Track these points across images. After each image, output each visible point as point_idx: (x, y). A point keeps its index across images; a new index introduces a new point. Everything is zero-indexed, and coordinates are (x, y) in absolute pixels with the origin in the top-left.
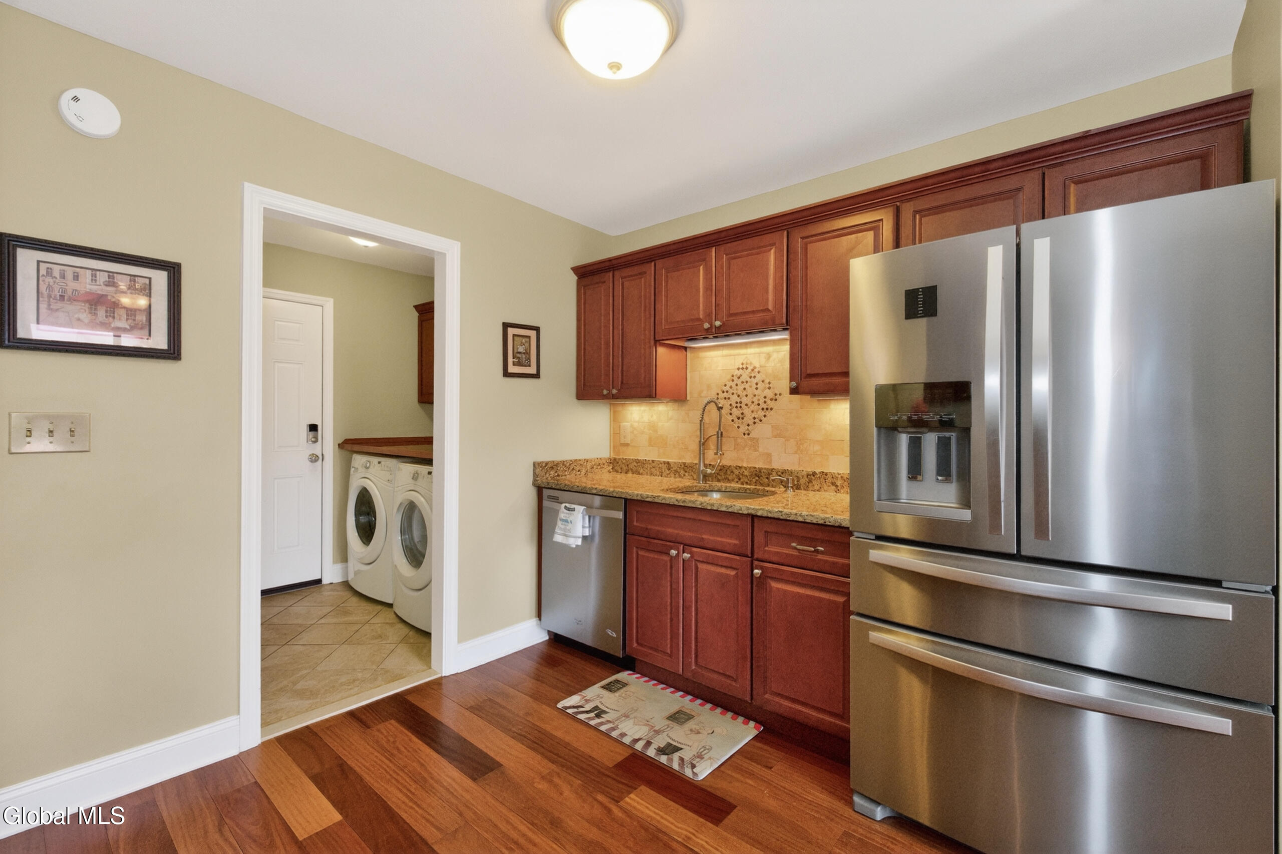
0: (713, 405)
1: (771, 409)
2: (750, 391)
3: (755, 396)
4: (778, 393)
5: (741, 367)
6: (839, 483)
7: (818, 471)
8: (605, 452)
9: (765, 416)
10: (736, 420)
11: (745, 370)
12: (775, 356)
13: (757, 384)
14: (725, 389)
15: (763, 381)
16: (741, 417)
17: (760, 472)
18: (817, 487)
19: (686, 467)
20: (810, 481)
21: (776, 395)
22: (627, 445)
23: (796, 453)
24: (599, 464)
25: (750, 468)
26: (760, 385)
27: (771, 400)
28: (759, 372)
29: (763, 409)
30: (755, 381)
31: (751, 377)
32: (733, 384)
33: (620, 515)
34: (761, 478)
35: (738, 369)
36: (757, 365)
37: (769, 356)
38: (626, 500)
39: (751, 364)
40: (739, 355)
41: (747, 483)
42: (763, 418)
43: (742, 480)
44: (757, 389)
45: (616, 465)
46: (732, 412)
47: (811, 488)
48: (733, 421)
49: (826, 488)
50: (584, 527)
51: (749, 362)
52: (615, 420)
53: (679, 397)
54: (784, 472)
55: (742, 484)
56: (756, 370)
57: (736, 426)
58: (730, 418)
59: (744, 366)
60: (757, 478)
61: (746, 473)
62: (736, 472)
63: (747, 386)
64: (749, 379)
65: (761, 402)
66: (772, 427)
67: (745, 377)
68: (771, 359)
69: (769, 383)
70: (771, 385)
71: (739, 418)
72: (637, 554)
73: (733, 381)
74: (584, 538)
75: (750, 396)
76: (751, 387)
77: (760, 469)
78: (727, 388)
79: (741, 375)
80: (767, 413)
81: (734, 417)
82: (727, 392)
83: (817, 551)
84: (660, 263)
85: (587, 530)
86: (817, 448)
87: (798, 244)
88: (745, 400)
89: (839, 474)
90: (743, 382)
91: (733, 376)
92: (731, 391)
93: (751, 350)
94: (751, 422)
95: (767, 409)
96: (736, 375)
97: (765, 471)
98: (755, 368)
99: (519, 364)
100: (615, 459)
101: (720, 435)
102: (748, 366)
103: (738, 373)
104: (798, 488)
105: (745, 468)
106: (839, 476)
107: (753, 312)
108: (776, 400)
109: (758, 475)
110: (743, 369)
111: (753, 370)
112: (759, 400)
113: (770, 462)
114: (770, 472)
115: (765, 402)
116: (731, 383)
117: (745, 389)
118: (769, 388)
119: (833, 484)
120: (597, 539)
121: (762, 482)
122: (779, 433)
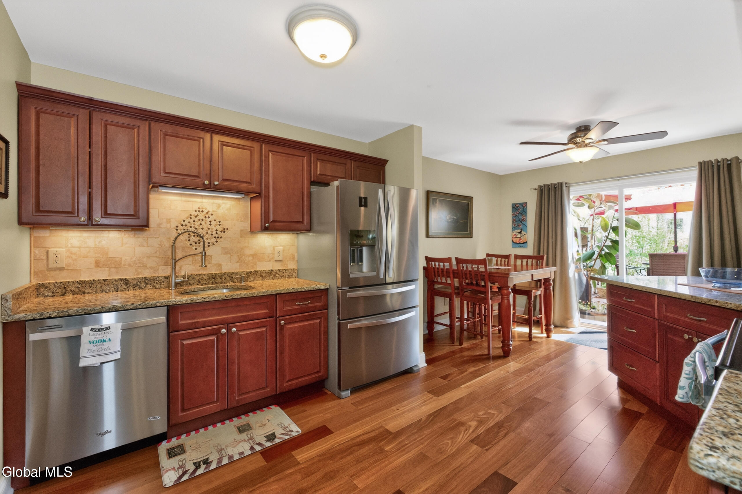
1: (221, 237)
2: (205, 226)
3: (209, 229)
4: (226, 228)
5: (198, 210)
6: (264, 275)
7: (252, 270)
9: (217, 242)
10: (194, 244)
11: (201, 212)
12: (223, 206)
13: (210, 222)
14: (184, 223)
15: (215, 220)
17: (216, 276)
18: (252, 279)
20: (248, 277)
21: (224, 229)
22: (61, 269)
23: (238, 262)
25: (208, 274)
26: (213, 223)
27: (221, 232)
28: (212, 215)
29: (215, 237)
30: (209, 220)
31: (206, 217)
32: (191, 221)
33: (163, 320)
34: (216, 279)
35: (196, 211)
36: (211, 210)
37: (219, 206)
38: (169, 306)
39: (206, 209)
40: (195, 202)
41: (205, 284)
42: (215, 243)
43: (201, 283)
44: (210, 225)
46: (190, 239)
47: (249, 280)
48: (191, 245)
49: (257, 278)
51: (204, 207)
52: (39, 246)
54: (232, 274)
55: (202, 285)
56: (210, 213)
57: (194, 248)
59: (201, 210)
60: (214, 280)
61: (205, 277)
62: (197, 278)
63: (203, 223)
64: (204, 219)
65: (214, 233)
66: (222, 247)
68: (221, 208)
69: (220, 222)
70: (220, 223)
71: (196, 243)
72: (183, 344)
73: (191, 218)
75: (205, 229)
76: (206, 223)
77: (216, 274)
78: (186, 223)
79: (198, 215)
80: (218, 240)
81: (192, 242)
82: (186, 225)
83: (308, 303)
86: (251, 258)
89: (264, 271)
90: (199, 220)
91: (191, 215)
92: (189, 225)
93: (205, 200)
95: (218, 237)
96: (194, 215)
97: (219, 275)
98: (209, 212)
100: (41, 284)
102: (203, 210)
103: (195, 213)
105: (204, 275)
106: (264, 272)
107: (240, 182)
108: (224, 232)
109: (214, 278)
110: (199, 211)
111: (207, 213)
112: (212, 232)
113: (221, 269)
114: (222, 275)
115: (217, 233)
116: (189, 220)
117: (201, 224)
118: (220, 225)
119: (261, 276)
121: (217, 281)
122: (226, 251)
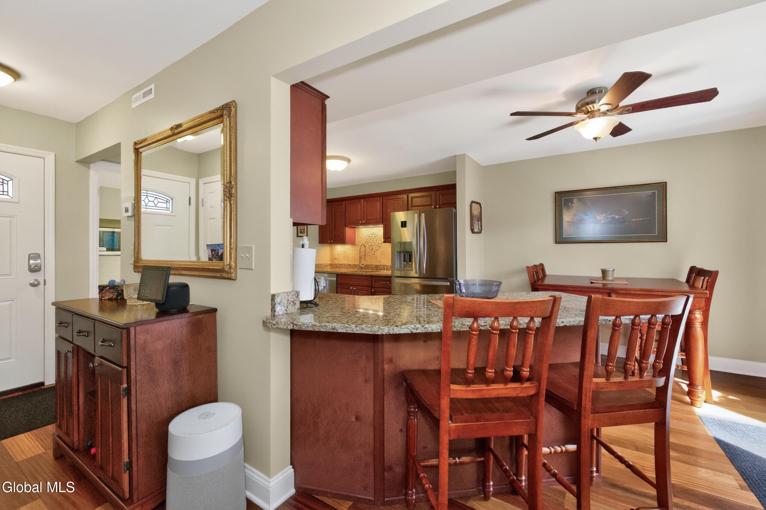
0: (363, 246)
4: (381, 242)
7: (386, 263)
8: (328, 262)
11: (373, 235)
12: (379, 231)
14: (367, 240)
16: (372, 249)
19: (355, 265)
22: (336, 259)
23: (387, 260)
24: (326, 266)
25: (375, 265)
28: (377, 236)
29: (378, 247)
30: (375, 239)
33: (335, 279)
38: (337, 274)
40: (371, 230)
41: (374, 269)
42: (378, 249)
43: (372, 269)
44: (375, 241)
45: (332, 265)
50: (324, 284)
51: (374, 232)
52: (332, 250)
53: (353, 243)
54: (384, 265)
57: (370, 252)
58: (369, 249)
60: (377, 268)
61: (373, 266)
62: (371, 266)
66: (381, 252)
67: (373, 237)
69: (378, 239)
70: (380, 240)
72: (341, 290)
73: (369, 238)
74: (324, 287)
81: (370, 249)
82: (367, 242)
83: (387, 283)
84: (346, 201)
85: (325, 284)
87: (385, 201)
88: (373, 244)
92: (369, 241)
93: (375, 229)
94: (375, 250)
95: (380, 247)
98: (376, 234)
99: (301, 233)
100: (332, 264)
101: (365, 255)
103: (371, 235)
104: (388, 270)
107: (374, 219)
108: (380, 244)
109: (377, 266)
112: (377, 244)
113: (380, 263)
120: (328, 287)
122: (383, 254)
